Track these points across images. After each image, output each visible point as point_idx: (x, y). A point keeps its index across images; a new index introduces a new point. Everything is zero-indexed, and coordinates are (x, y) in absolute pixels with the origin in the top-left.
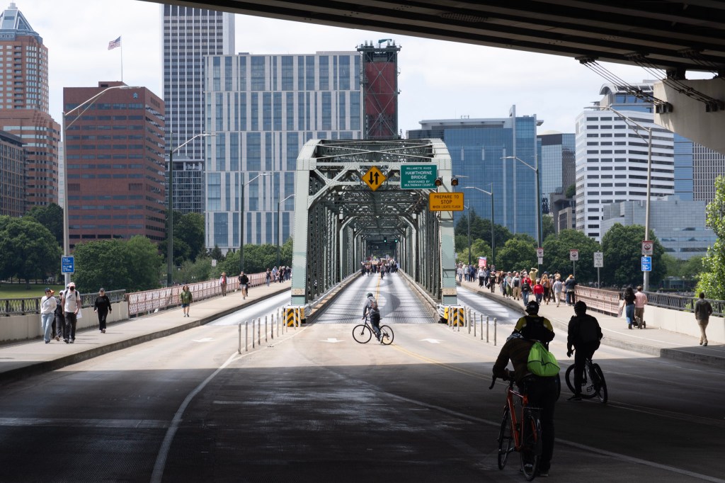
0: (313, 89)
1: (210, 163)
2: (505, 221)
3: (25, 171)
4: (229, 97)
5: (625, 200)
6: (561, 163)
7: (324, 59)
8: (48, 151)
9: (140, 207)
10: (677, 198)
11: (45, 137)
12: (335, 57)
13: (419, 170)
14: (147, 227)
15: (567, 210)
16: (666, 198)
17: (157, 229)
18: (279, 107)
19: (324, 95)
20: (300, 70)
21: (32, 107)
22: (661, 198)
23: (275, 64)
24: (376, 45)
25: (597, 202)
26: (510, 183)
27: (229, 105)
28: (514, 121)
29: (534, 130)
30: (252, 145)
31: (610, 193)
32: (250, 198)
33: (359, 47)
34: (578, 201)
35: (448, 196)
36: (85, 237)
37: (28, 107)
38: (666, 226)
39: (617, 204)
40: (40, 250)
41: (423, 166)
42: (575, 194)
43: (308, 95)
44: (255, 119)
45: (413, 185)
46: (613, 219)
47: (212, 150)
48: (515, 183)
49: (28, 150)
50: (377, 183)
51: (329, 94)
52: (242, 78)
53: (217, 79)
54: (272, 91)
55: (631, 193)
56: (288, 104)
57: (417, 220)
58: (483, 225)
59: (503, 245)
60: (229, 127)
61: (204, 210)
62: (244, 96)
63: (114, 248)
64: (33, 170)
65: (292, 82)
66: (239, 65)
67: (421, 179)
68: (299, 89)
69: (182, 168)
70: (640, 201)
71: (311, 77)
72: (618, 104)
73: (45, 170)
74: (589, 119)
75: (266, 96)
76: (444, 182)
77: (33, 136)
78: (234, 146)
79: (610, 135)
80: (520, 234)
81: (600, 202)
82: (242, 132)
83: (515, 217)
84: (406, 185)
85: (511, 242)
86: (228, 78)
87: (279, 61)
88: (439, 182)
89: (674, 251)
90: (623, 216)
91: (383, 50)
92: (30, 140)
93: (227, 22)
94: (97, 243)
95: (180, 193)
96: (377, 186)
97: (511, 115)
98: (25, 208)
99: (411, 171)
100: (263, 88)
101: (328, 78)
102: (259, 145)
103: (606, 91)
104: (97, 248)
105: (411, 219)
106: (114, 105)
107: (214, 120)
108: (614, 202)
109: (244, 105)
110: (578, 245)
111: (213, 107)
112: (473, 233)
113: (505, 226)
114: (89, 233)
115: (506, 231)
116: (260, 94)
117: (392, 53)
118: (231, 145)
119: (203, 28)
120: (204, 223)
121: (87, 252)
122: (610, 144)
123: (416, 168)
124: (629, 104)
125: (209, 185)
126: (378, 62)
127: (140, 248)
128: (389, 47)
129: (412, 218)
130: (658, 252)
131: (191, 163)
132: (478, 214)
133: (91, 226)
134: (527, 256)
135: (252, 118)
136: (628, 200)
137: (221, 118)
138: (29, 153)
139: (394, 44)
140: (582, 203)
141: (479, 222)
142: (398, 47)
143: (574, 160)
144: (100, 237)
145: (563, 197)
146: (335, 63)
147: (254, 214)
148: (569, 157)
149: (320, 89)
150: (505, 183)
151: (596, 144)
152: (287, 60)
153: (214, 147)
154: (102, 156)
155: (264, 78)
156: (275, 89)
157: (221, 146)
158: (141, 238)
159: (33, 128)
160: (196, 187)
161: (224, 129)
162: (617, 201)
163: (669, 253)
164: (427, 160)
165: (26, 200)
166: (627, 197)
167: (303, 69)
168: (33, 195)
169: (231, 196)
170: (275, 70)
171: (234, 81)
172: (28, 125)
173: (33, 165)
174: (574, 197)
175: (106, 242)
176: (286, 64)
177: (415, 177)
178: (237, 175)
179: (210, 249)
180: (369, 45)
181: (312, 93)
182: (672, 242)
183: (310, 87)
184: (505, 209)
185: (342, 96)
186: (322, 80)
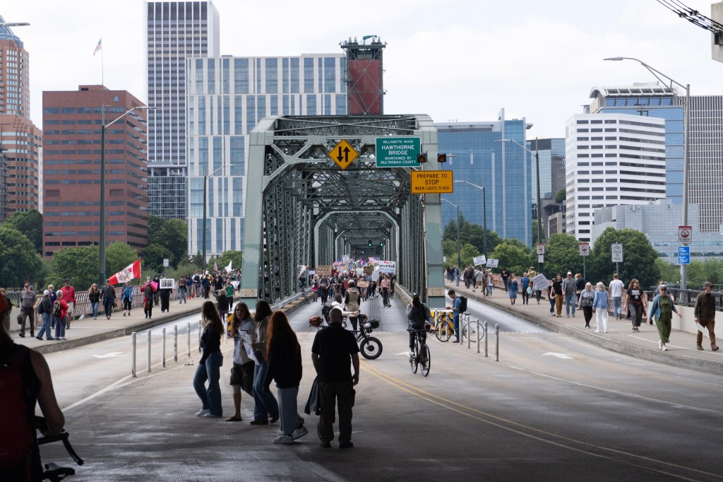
0: (297, 91)
1: (192, 168)
2: (494, 227)
3: (5, 177)
4: (212, 100)
5: (616, 205)
6: (550, 168)
7: (309, 62)
8: (29, 157)
9: (121, 213)
10: (670, 201)
11: (26, 143)
12: (320, 59)
13: (398, 144)
14: (128, 234)
15: (557, 215)
16: (658, 202)
17: (139, 236)
18: (263, 110)
19: (309, 98)
20: (285, 72)
21: (12, 112)
22: (653, 202)
23: (259, 66)
24: (360, 42)
25: (588, 206)
26: (499, 187)
27: (212, 108)
28: (503, 124)
29: (523, 133)
30: (235, 149)
31: (601, 198)
32: (234, 204)
33: (342, 44)
34: (568, 206)
35: (434, 175)
36: (65, 244)
37: (9, 113)
38: (659, 231)
39: (608, 208)
40: (17, 257)
41: (403, 139)
42: (565, 199)
43: (293, 98)
44: (238, 123)
45: (391, 162)
46: (605, 224)
47: (195, 155)
48: (504, 187)
49: (9, 156)
50: (347, 160)
51: (314, 97)
52: (225, 81)
53: (199, 82)
54: (256, 95)
55: (622, 197)
56: (272, 108)
57: (400, 216)
58: (472, 230)
59: (493, 251)
60: (212, 132)
61: (187, 216)
62: (227, 99)
63: (92, 254)
64: (13, 176)
65: (276, 85)
66: (222, 68)
67: (401, 155)
68: (284, 92)
69: (165, 174)
70: (632, 205)
71: (295, 80)
72: (608, 107)
73: (26, 176)
74: (579, 122)
75: (250, 99)
76: (429, 158)
77: (14, 142)
78: (217, 150)
79: (600, 139)
80: (510, 240)
81: (591, 206)
82: (226, 136)
83: (504, 222)
84: (382, 162)
85: (501, 247)
86: (211, 80)
87: (263, 64)
88: (422, 158)
89: (667, 256)
90: (615, 220)
91: (367, 47)
92: (11, 146)
93: (212, 27)
94: (75, 249)
95: (164, 199)
96: (347, 164)
97: (500, 119)
98: (5, 215)
99: (389, 145)
100: (247, 91)
101: (313, 80)
102: (243, 149)
103: (596, 94)
104: (74, 254)
105: (393, 214)
106: (95, 109)
107: (196, 124)
108: (605, 206)
109: (227, 108)
110: (570, 250)
111: (196, 111)
112: (462, 238)
113: (494, 231)
114: (69, 240)
115: (495, 236)
116: (244, 97)
117: (377, 50)
118: (214, 149)
119: (188, 32)
120: (187, 229)
121: (64, 259)
122: (600, 147)
123: (394, 142)
124: (620, 107)
125: (192, 190)
126: (363, 59)
127: (120, 254)
128: (373, 43)
129: (395, 213)
130: (651, 256)
131: (175, 169)
132: (467, 219)
133: (70, 233)
134: (517, 262)
135: (236, 122)
136: (619, 204)
137: (204, 122)
138: (9, 159)
139: (379, 40)
140: (573, 207)
141: (468, 227)
142: (383, 44)
143: (563, 165)
144: (80, 244)
145: (553, 202)
146: (320, 65)
147: (238, 220)
148: (558, 162)
149: (305, 92)
150: (494, 188)
151: (586, 147)
152: (271, 62)
153: (196, 151)
154: (83, 162)
155: (247, 81)
156: (259, 92)
157: (204, 150)
158: (120, 244)
159: (14, 134)
160: (180, 193)
161: (207, 133)
162: (608, 205)
163: (662, 258)
164: (408, 133)
165: (6, 207)
166: (619, 201)
167: (288, 71)
168: (14, 202)
169: (214, 202)
170: (259, 72)
171: (217, 83)
172: (8, 131)
173: (14, 172)
174: (564, 201)
175: (84, 249)
176: (270, 67)
177: (394, 152)
178: (220, 180)
179: (193, 256)
180: (353, 41)
181: (297, 96)
182: (665, 247)
183: (295, 89)
184: (494, 214)
185: (328, 99)
186: (307, 82)
